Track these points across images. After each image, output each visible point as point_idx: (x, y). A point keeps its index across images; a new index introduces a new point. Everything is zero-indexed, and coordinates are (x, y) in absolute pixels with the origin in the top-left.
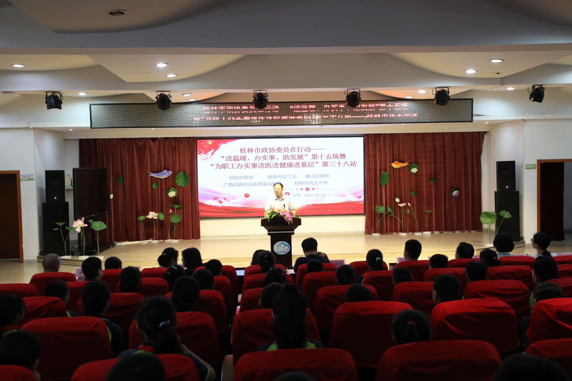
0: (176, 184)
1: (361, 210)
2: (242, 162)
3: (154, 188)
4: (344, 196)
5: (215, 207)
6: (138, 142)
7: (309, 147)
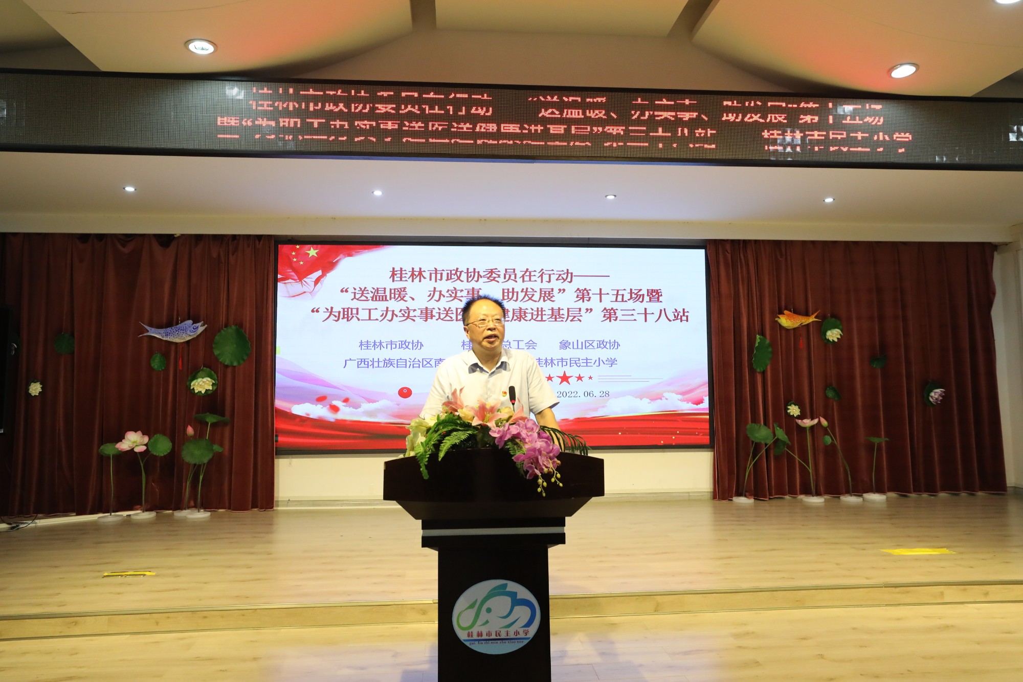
0: (217, 359)
1: (703, 435)
2: (395, 305)
3: (156, 367)
4: (659, 397)
5: (319, 423)
6: (120, 247)
7: (568, 270)
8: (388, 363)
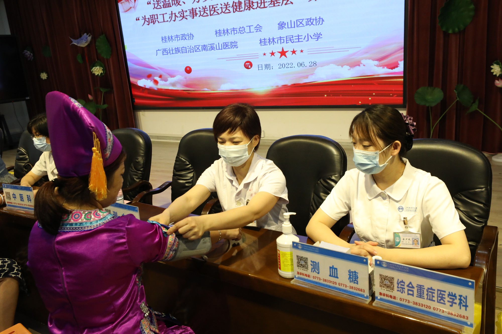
1: (397, 96)
2: (176, 9)
3: (80, 61)
4: (357, 64)
5: (150, 90)
8: (177, 50)
